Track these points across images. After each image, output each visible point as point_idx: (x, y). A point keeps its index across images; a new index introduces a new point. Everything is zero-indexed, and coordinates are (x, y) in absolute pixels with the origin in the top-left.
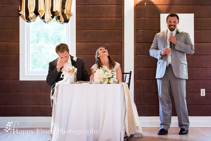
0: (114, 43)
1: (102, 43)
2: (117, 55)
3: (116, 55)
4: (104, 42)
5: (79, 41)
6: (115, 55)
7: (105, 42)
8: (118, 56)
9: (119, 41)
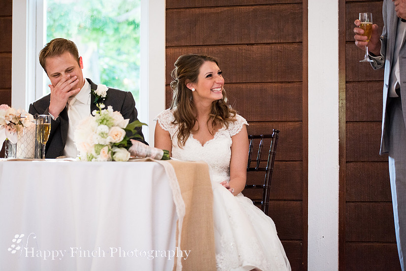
0: (279, 47)
1: (240, 47)
2: (289, 82)
3: (283, 85)
4: (247, 44)
5: (176, 43)
6: (282, 82)
7: (252, 44)
8: (290, 85)
9: (295, 38)
